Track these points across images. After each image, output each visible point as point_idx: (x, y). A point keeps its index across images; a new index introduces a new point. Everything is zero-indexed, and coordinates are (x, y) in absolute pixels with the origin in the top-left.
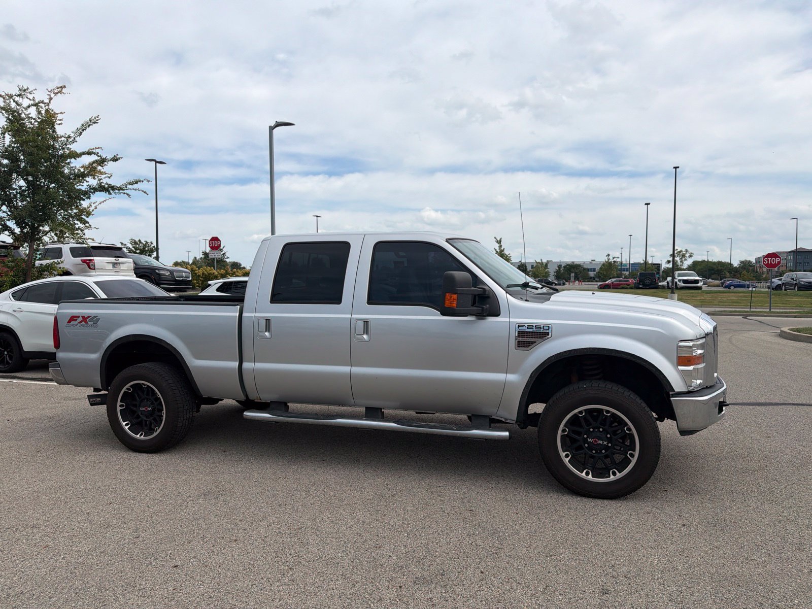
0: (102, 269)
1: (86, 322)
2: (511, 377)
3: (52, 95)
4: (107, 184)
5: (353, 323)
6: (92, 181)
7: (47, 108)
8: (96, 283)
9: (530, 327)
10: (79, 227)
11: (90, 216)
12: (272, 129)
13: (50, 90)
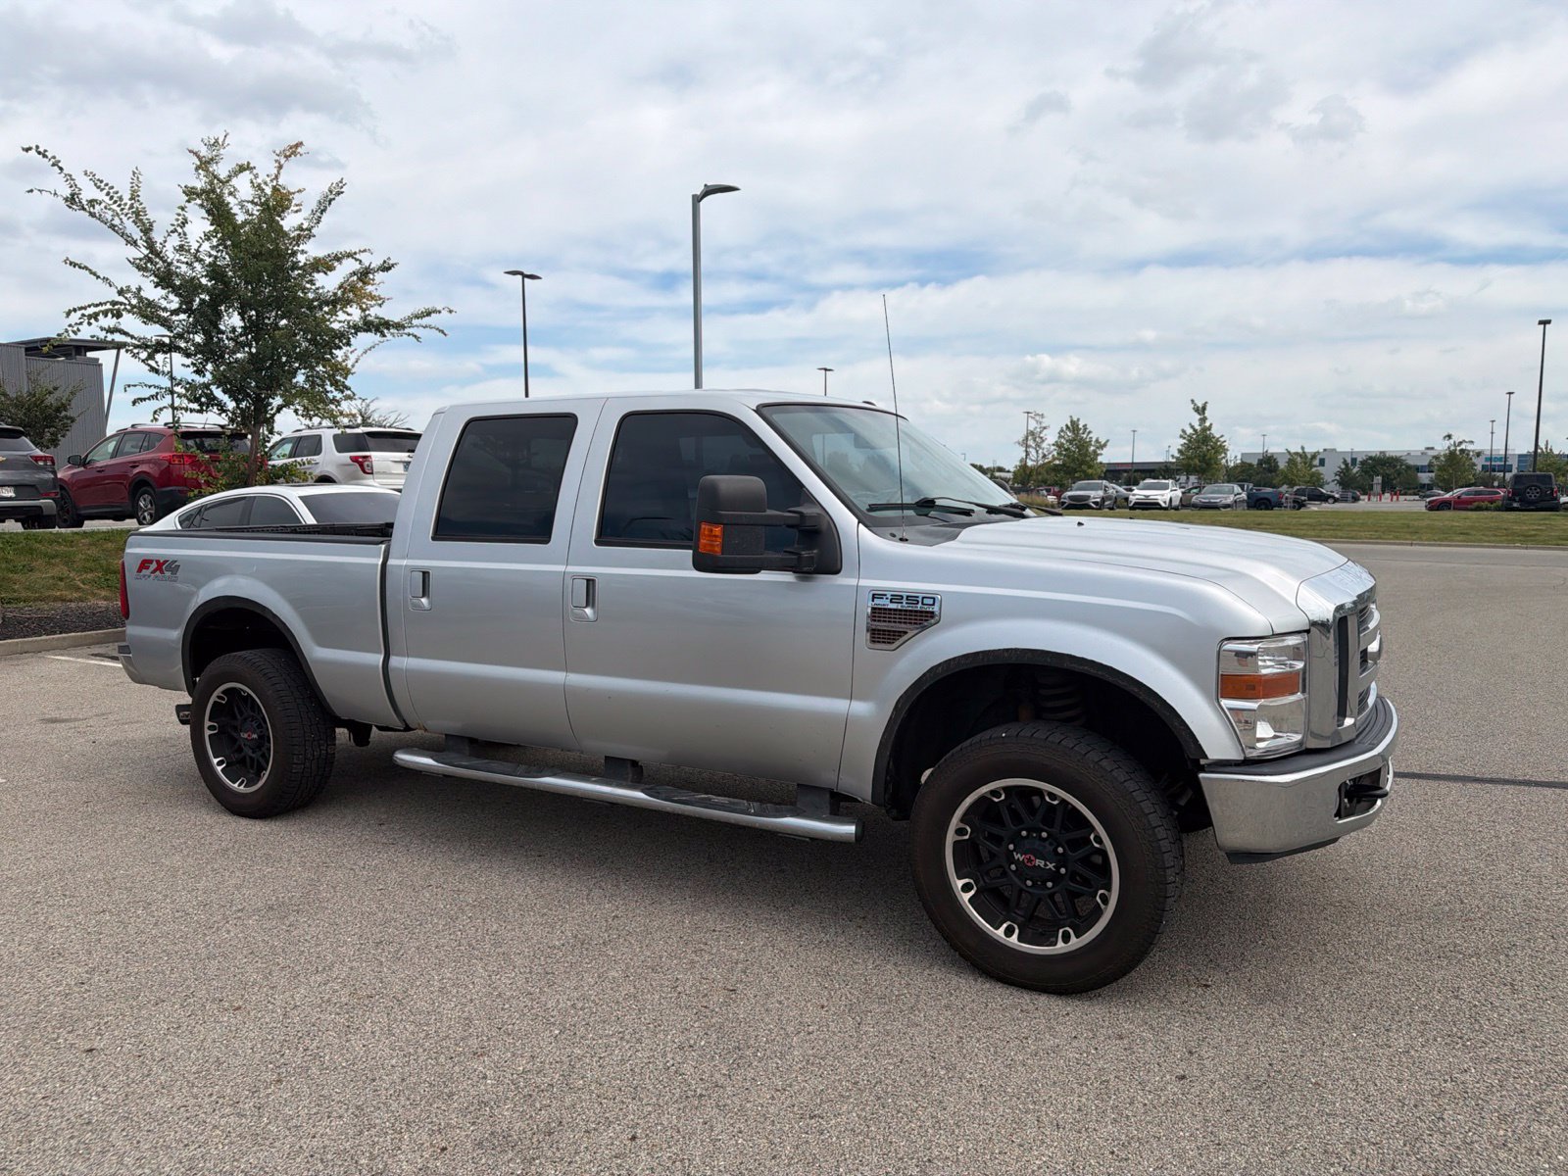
0: (384, 473)
1: (162, 572)
2: (860, 708)
3: (283, 161)
4: (377, 318)
5: (568, 581)
6: (355, 314)
7: (275, 183)
8: (303, 498)
9: (896, 598)
10: (334, 397)
11: (350, 376)
12: (697, 200)
13: (278, 152)
